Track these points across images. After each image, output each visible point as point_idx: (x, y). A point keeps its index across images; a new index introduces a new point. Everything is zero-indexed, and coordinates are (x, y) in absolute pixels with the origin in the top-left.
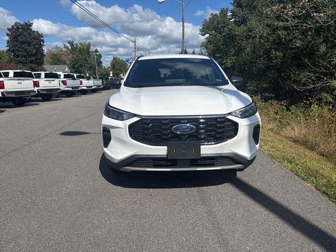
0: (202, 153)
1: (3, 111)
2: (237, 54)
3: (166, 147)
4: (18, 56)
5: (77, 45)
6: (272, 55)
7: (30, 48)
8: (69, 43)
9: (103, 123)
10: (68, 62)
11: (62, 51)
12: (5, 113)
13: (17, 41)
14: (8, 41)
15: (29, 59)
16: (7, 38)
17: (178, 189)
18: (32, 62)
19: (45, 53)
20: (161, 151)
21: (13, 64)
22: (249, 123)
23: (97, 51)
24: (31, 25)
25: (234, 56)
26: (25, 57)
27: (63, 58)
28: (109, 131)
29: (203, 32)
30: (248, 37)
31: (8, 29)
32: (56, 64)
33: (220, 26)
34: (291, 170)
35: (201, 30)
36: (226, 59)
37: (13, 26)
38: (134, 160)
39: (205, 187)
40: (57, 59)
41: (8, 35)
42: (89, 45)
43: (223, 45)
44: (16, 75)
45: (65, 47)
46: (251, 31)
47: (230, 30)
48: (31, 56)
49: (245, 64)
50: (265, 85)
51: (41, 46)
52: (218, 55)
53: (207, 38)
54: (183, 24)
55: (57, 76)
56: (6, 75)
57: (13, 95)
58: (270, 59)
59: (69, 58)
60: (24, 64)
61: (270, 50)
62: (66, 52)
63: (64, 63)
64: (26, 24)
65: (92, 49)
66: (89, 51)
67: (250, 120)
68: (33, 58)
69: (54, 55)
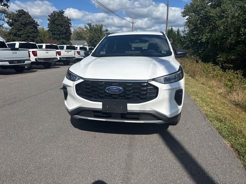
0: (128, 109)
1: (35, 71)
2: (211, 31)
3: (101, 103)
4: (54, 34)
5: (93, 26)
6: (241, 32)
7: (62, 28)
8: (88, 25)
9: (64, 82)
10: (87, 38)
11: (83, 30)
12: (37, 72)
13: (54, 24)
14: (49, 24)
15: (61, 36)
16: (48, 22)
17: (116, 135)
18: (63, 38)
19: (72, 32)
20: (98, 105)
21: (51, 40)
22: (170, 88)
23: (107, 30)
24: (63, 12)
25: (208, 33)
26: (59, 34)
27: (84, 36)
28: (66, 89)
29: (184, 14)
30: (221, 17)
31: (49, 16)
32: (79, 40)
33: (198, 9)
34: (217, 129)
35: (183, 13)
36: (202, 35)
37: (52, 14)
38: (80, 111)
39: (137, 135)
40: (80, 37)
41: (49, 20)
42: (102, 26)
43: (200, 24)
44: (47, 47)
45: (86, 27)
46: (224, 12)
47: (207, 12)
48: (62, 34)
49: (217, 39)
50: (233, 57)
51: (69, 27)
52: (195, 32)
53: (187, 19)
54: (168, 8)
55: (74, 48)
56: (41, 47)
57: (43, 61)
58: (239, 35)
59: (87, 36)
60: (58, 39)
61: (240, 28)
62: (86, 31)
63: (85, 39)
64: (60, 12)
65: (104, 29)
66: (101, 31)
67: (171, 86)
68: (64, 36)
69: (78, 33)
